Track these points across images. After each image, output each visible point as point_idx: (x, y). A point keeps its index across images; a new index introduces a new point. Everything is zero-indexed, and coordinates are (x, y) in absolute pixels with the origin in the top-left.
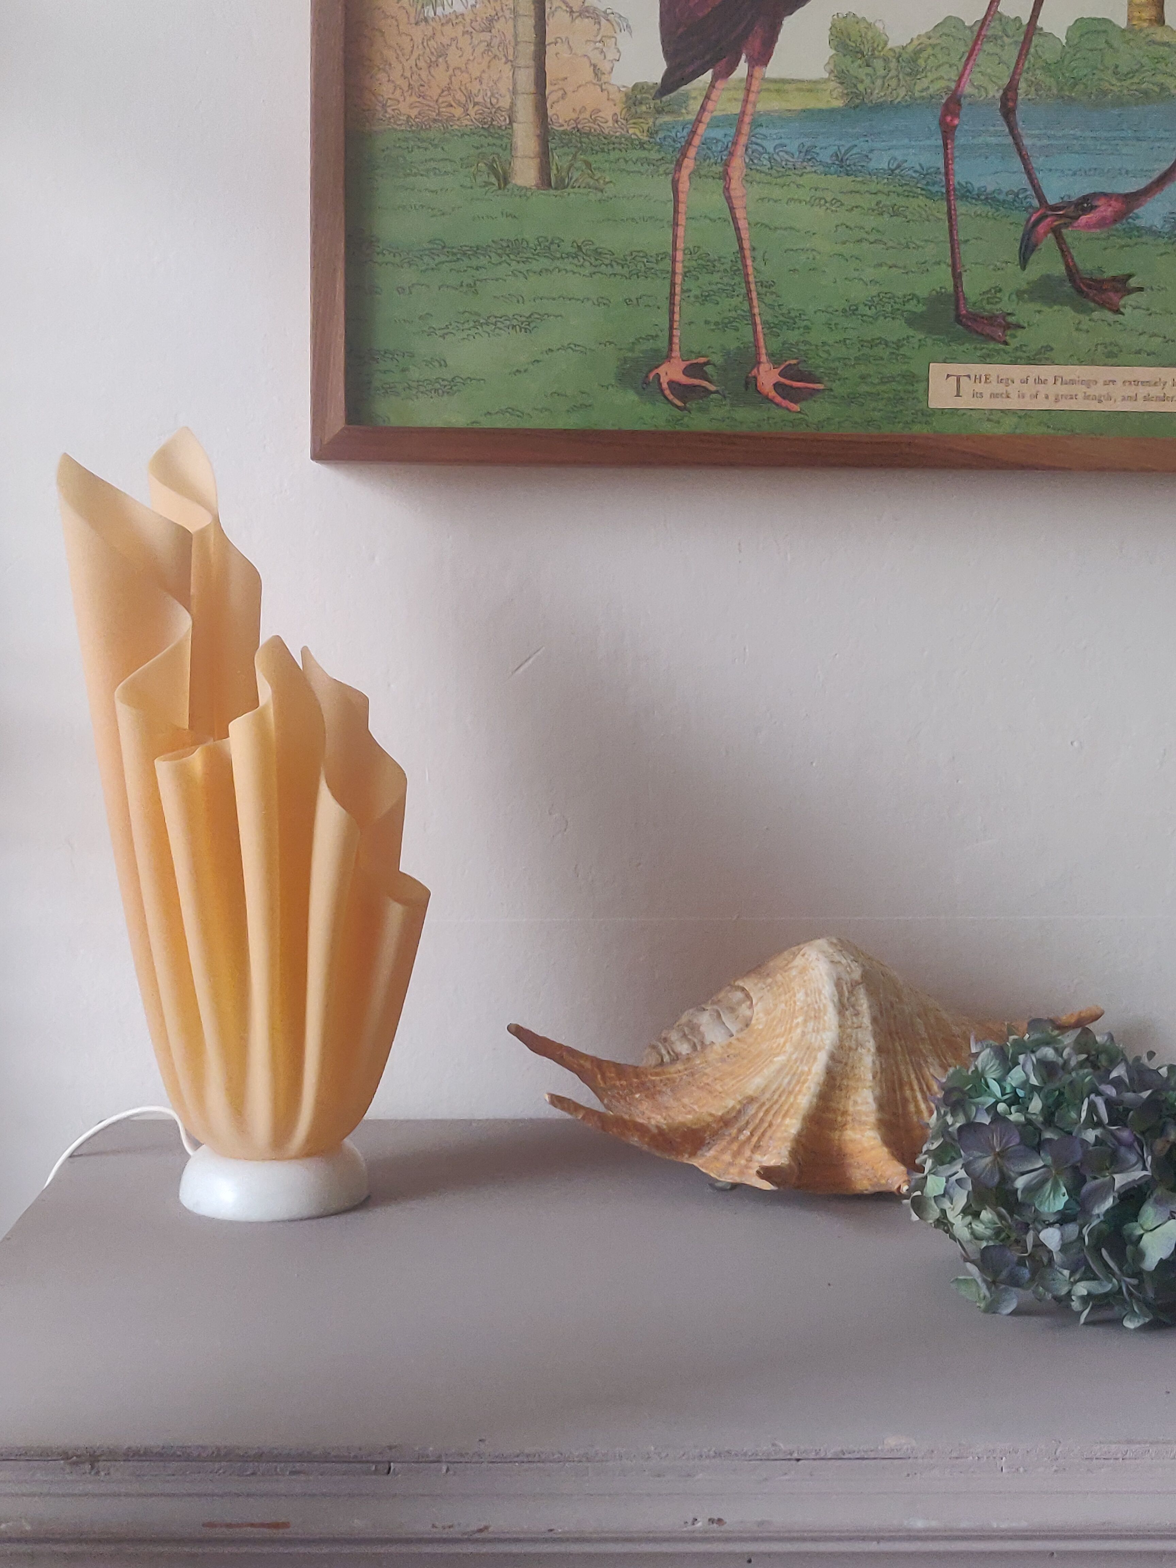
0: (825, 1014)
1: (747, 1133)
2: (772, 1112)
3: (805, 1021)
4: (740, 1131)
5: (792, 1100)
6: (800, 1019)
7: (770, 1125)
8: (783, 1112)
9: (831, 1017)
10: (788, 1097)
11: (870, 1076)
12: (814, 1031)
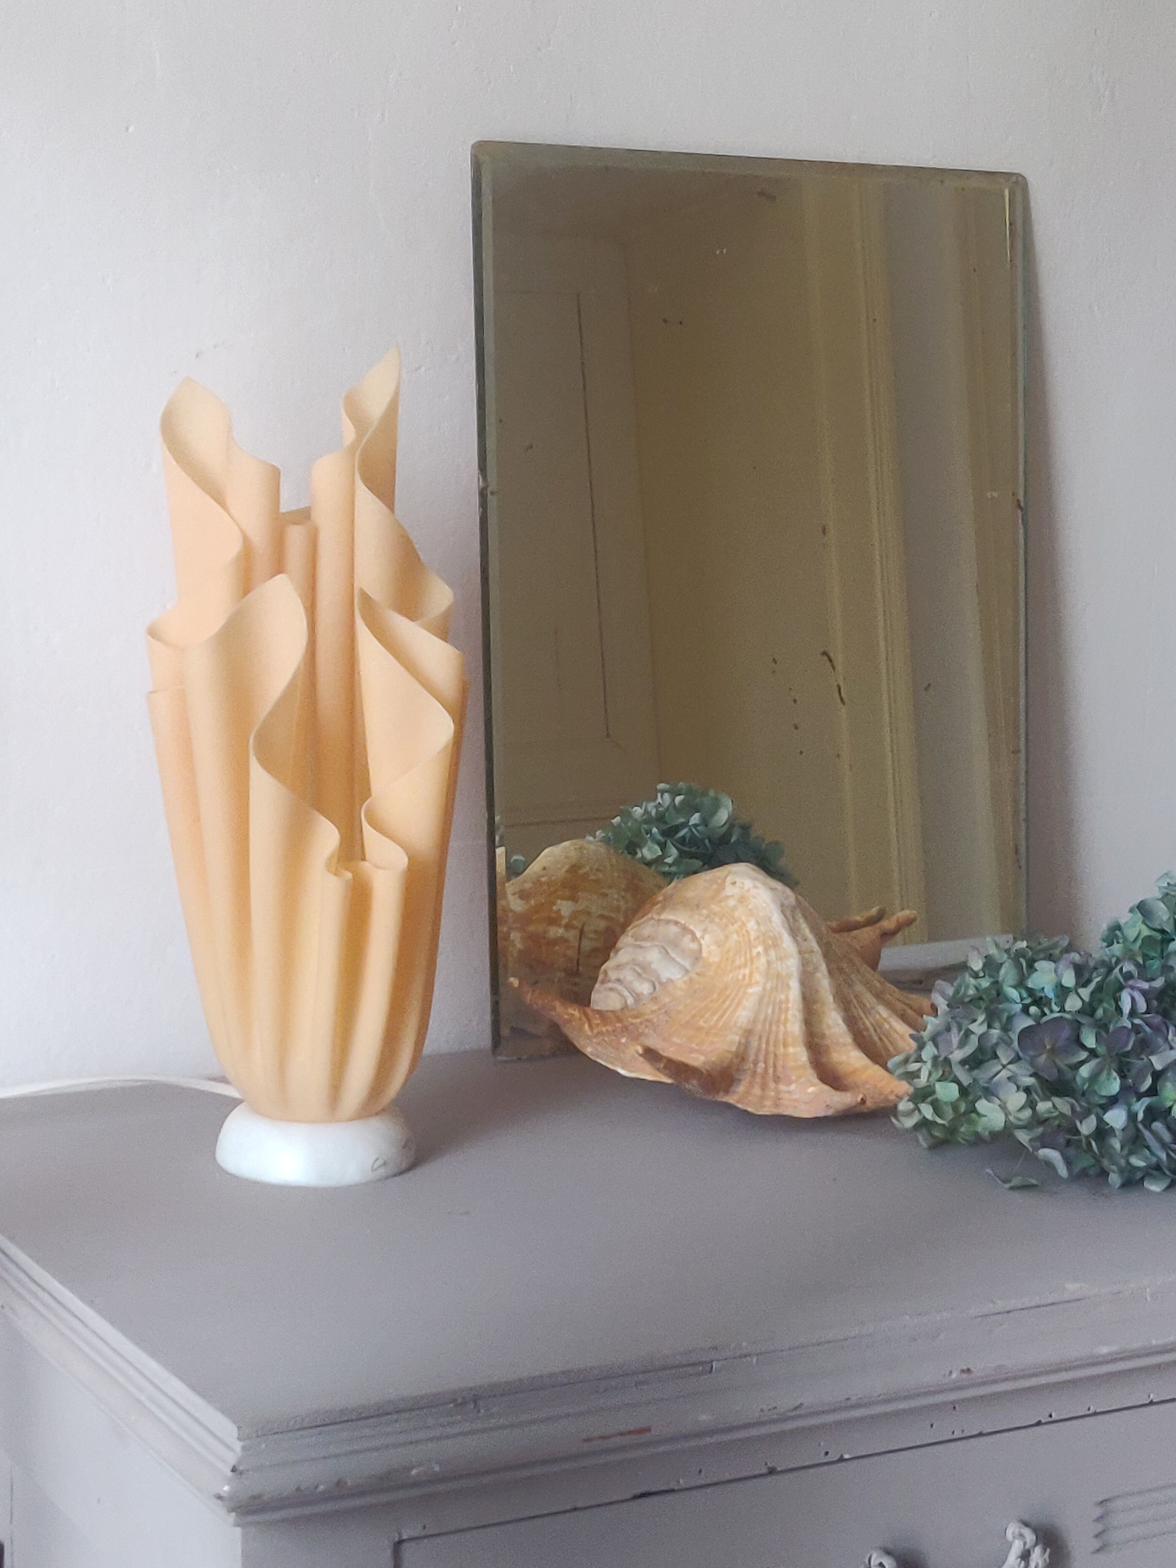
0: (782, 942)
1: (761, 1065)
2: (771, 1043)
3: (766, 950)
4: (756, 1064)
5: (782, 1028)
6: (760, 949)
7: (776, 1056)
8: (781, 1042)
9: (787, 943)
10: (778, 1026)
11: (831, 999)
12: (777, 959)
